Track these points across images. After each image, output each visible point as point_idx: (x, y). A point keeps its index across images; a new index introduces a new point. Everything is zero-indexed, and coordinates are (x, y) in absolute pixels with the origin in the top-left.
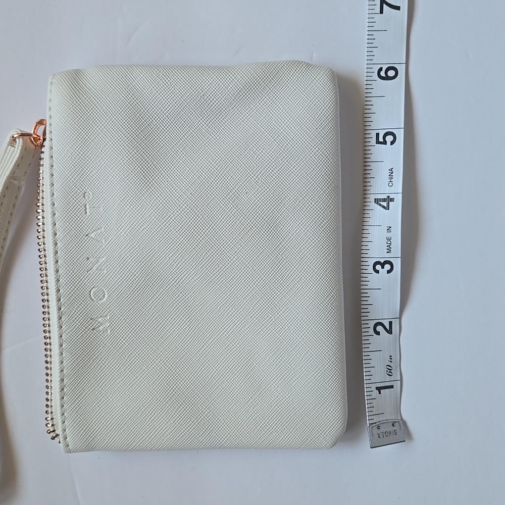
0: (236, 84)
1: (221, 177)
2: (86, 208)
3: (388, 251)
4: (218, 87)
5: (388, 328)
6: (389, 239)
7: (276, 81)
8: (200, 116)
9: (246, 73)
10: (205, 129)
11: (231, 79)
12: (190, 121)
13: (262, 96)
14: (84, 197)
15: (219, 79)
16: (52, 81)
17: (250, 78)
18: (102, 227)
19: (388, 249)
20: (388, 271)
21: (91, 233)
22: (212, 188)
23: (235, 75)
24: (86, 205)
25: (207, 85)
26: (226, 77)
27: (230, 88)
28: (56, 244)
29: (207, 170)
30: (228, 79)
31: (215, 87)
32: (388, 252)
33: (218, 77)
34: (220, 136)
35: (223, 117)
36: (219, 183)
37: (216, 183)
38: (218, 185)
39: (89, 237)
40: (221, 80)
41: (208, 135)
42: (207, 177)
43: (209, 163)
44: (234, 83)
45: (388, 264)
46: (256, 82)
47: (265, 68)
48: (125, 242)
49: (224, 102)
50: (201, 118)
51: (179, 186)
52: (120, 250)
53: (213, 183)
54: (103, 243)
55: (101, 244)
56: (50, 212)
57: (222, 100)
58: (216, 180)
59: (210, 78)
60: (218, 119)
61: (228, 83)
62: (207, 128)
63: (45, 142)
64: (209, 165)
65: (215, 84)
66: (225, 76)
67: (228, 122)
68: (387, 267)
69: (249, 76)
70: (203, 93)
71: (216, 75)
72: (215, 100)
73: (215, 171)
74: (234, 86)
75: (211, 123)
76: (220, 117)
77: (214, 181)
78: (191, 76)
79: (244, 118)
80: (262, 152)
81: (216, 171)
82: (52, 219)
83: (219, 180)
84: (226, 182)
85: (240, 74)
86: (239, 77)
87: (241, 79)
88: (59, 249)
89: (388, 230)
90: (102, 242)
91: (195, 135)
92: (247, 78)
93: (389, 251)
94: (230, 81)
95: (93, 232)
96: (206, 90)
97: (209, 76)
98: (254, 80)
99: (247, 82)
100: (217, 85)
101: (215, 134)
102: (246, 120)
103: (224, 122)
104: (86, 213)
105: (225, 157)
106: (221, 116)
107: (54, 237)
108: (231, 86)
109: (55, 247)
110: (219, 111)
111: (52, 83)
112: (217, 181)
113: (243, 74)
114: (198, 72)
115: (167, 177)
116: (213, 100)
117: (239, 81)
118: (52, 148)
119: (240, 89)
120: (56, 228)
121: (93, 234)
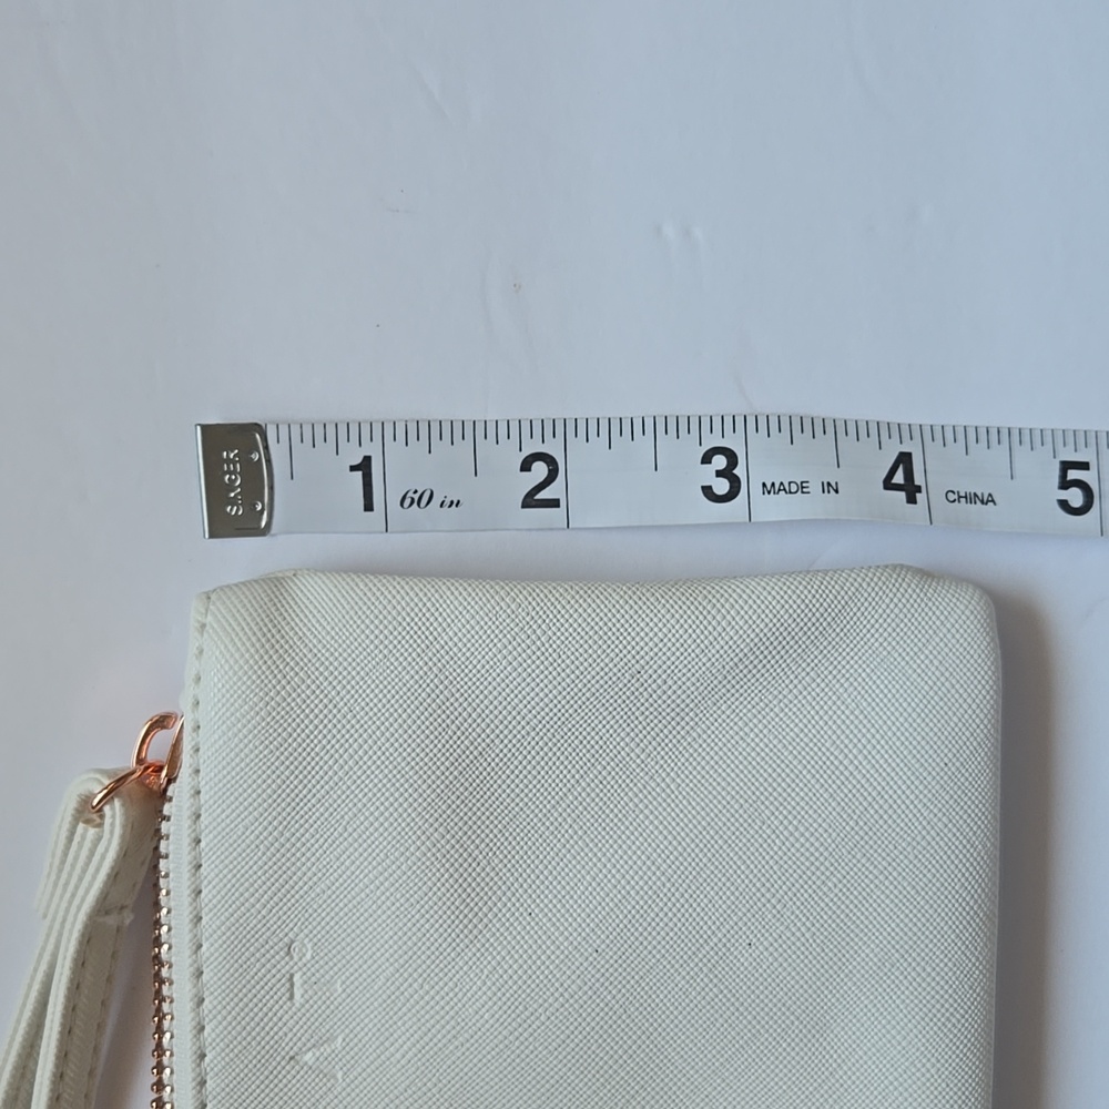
0: (731, 643)
1: (682, 901)
2: (292, 985)
3: (769, 487)
4: (682, 650)
5: (542, 495)
6: (802, 487)
7: (838, 630)
8: (624, 725)
9: (759, 611)
10: (638, 761)
11: (719, 629)
12: (597, 738)
13: (800, 670)
14: (288, 953)
15: (686, 626)
16: (204, 621)
17: (771, 625)
18: (337, 1037)
19: (773, 484)
20: (710, 487)
21: (305, 1053)
22: (654, 933)
23: (728, 617)
24: (292, 976)
25: (651, 644)
26: (705, 622)
27: (713, 651)
28: (203, 1083)
29: (641, 883)
30: (710, 628)
31: (673, 649)
32: (764, 485)
33: (682, 621)
34: (678, 780)
35: (687, 728)
36: (675, 920)
37: (665, 919)
38: (671, 924)
39: (298, 1063)
40: (690, 631)
41: (646, 778)
42: (641, 903)
43: (648, 863)
44: (727, 638)
45: (731, 487)
46: (785, 634)
47: (810, 597)
48: (403, 1078)
49: (693, 689)
50: (628, 730)
51: (562, 929)
52: (386, 1100)
53: (657, 920)
54: (337, 1080)
55: (332, 1081)
56: (190, 995)
57: (688, 684)
58: (665, 909)
59: (660, 625)
60: (674, 732)
61: (711, 638)
62: (642, 757)
63: (171, 788)
64: (649, 868)
65: (673, 640)
66: (701, 617)
67: (700, 741)
68: (722, 486)
69: (767, 620)
70: (637, 666)
71: (677, 616)
72: (670, 682)
73: (664, 885)
74: (726, 648)
75: (654, 743)
76: (678, 728)
77: (661, 915)
78: (605, 619)
79: (746, 729)
80: (797, 829)
81: (668, 885)
82: (192, 1015)
83: (674, 910)
84: (694, 915)
85: (742, 613)
86: (741, 623)
87: (745, 628)
88: (210, 1097)
89: (829, 484)
90: (334, 1076)
91: (609, 778)
92: (762, 626)
93: (768, 489)
94: (715, 634)
95: (309, 1049)
96: (647, 658)
97: (655, 620)
98: (781, 629)
99: (761, 635)
100: (678, 645)
101: (664, 775)
102: (752, 735)
103: (689, 740)
104: (291, 997)
105: (693, 846)
106: (683, 723)
107: (199, 1065)
108: (718, 647)
109: (200, 1092)
110: (677, 710)
111: (203, 626)
112: (670, 914)
113: (750, 613)
114: (627, 607)
115: (529, 901)
116: (665, 682)
117: (741, 632)
118: (199, 816)
119: (741, 655)
120: (205, 1040)
121: (310, 1054)
